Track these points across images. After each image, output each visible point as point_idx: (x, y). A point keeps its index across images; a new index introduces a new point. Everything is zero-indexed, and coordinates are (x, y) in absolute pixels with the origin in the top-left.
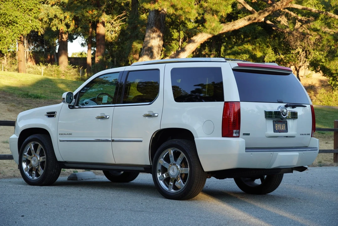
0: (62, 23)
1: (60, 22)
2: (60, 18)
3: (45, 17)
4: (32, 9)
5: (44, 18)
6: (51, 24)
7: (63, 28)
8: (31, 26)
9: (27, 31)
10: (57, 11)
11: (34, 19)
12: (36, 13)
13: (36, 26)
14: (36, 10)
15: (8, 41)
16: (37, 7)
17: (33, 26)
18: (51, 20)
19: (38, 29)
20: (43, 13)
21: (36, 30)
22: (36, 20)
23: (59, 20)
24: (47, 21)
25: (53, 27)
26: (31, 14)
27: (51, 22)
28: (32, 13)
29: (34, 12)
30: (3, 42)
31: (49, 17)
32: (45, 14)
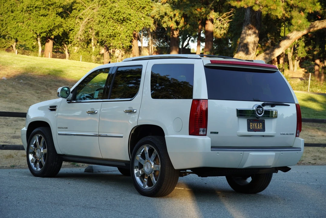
0: (172, 20)
1: (170, 19)
2: (170, 15)
3: (156, 14)
4: (145, 7)
5: (155, 16)
6: (163, 21)
7: (173, 25)
8: (143, 23)
9: (139, 28)
10: (167, 9)
11: (147, 17)
12: (149, 11)
13: (148, 23)
14: (149, 8)
15: (122, 37)
16: (150, 6)
17: (145, 23)
18: (162, 17)
19: (150, 26)
20: (154, 11)
21: (148, 27)
22: (149, 17)
23: (169, 17)
24: (159, 19)
25: (164, 23)
26: (143, 12)
27: (162, 20)
28: (145, 11)
29: (147, 10)
30: (118, 38)
31: (160, 15)
32: (157, 12)
